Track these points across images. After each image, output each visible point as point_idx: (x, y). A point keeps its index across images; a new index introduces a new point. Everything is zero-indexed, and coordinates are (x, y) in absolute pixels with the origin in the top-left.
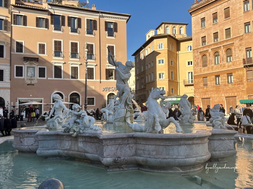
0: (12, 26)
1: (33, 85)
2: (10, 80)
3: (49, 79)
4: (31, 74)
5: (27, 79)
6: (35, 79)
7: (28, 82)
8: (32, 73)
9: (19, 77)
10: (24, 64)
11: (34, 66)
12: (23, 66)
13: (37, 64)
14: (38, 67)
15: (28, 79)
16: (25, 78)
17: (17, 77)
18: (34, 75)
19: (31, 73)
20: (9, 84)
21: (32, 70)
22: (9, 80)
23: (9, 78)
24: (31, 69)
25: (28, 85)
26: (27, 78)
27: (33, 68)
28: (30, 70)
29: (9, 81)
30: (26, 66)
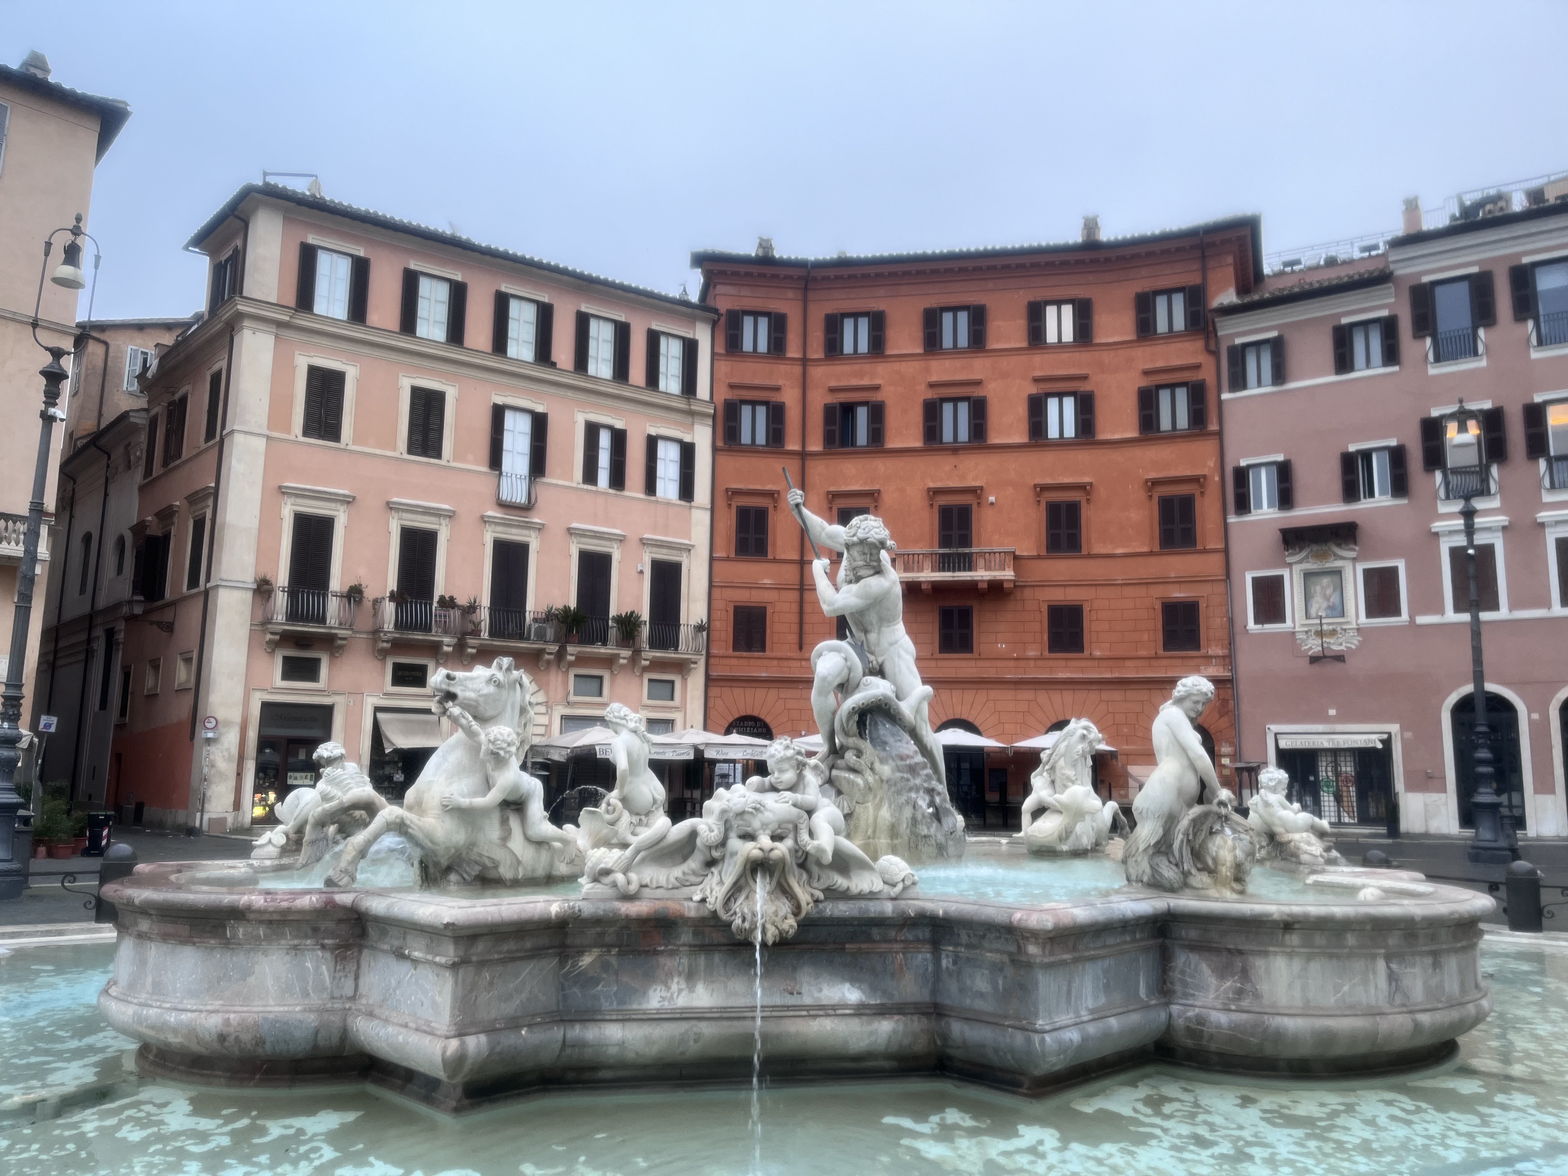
1: (1340, 658)
2: (1231, 644)
3: (1421, 620)
4: (1325, 605)
5: (1307, 632)
6: (1345, 627)
7: (1311, 648)
8: (1332, 600)
9: (1267, 626)
10: (1289, 560)
11: (1338, 564)
12: (1286, 573)
13: (1353, 554)
14: (1360, 568)
15: (1310, 631)
16: (1297, 629)
17: (1259, 626)
18: (1340, 608)
19: (1328, 600)
20: (1228, 661)
21: (1332, 588)
22: (1226, 643)
23: (1223, 634)
24: (1325, 581)
25: (1315, 660)
26: (1306, 629)
27: (1336, 579)
28: (1318, 588)
29: (1227, 649)
30: (1297, 569)
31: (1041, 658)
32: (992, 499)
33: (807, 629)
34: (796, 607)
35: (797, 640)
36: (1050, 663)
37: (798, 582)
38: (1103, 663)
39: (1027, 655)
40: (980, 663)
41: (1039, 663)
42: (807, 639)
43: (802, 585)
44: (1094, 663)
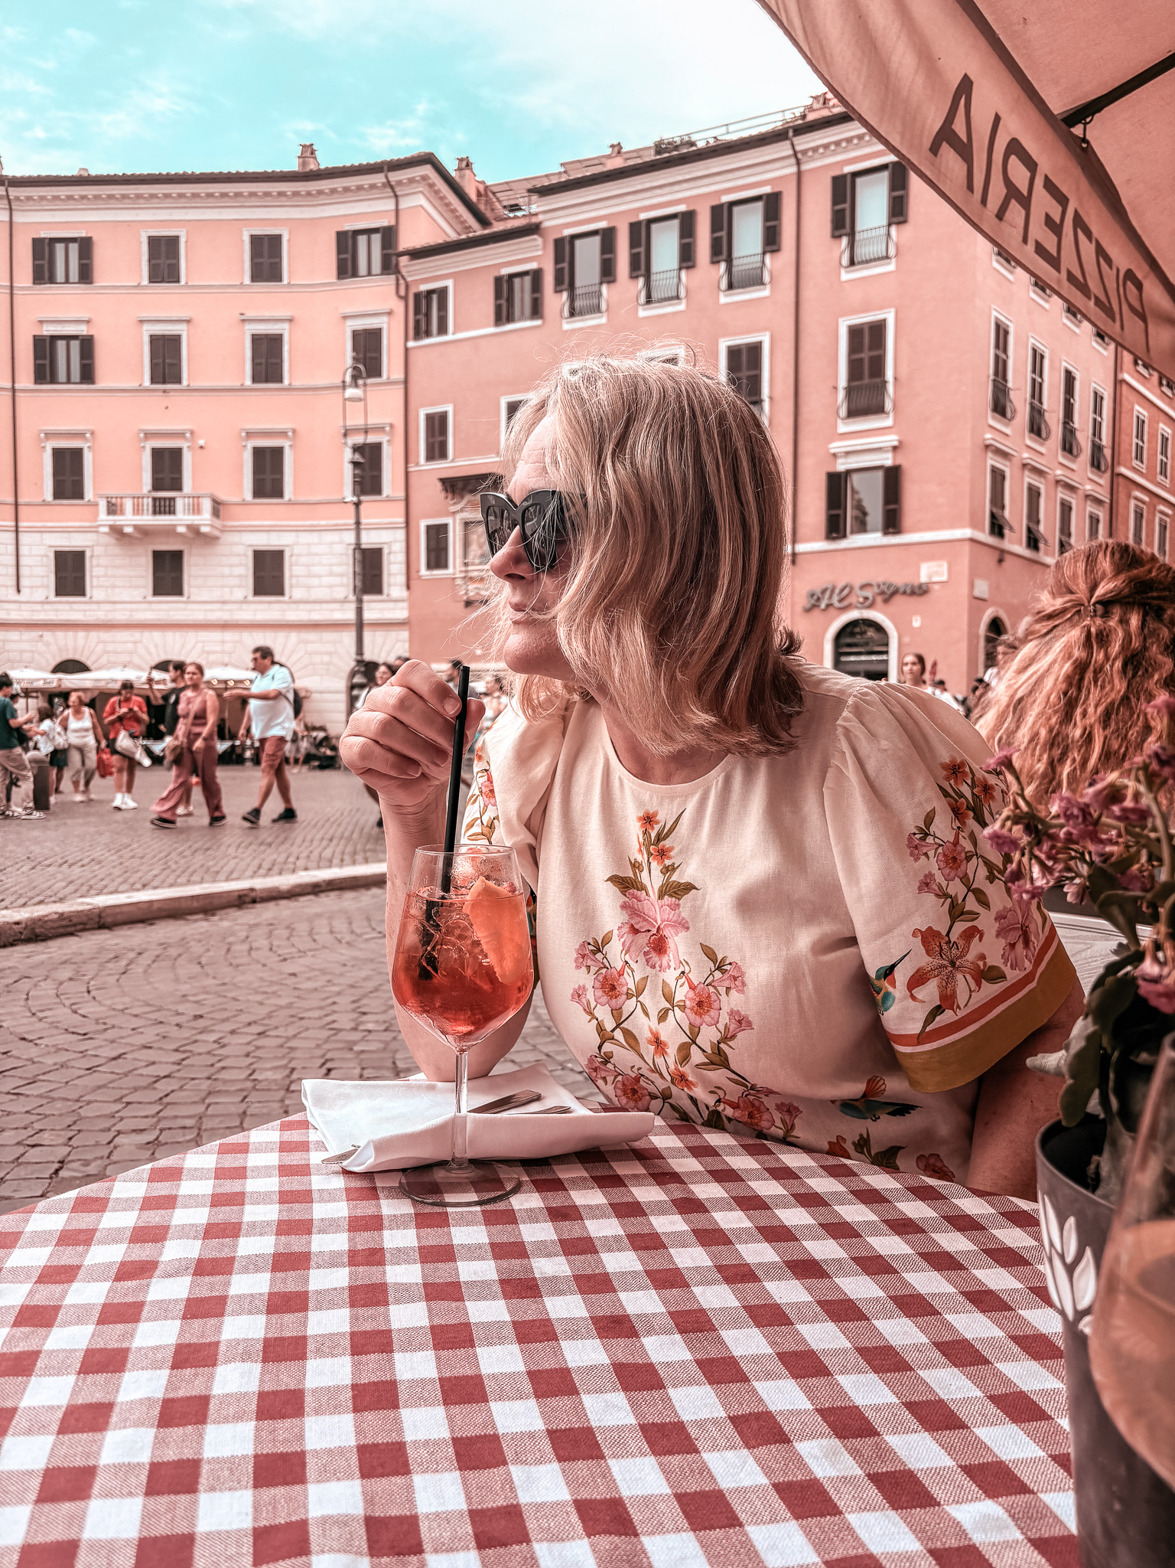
0: (406, 351)
1: (486, 602)
2: (408, 587)
4: (479, 553)
5: (463, 576)
7: (466, 594)
9: (435, 572)
10: (453, 509)
12: (449, 521)
16: (455, 575)
17: (429, 572)
20: (405, 605)
22: (404, 588)
23: (402, 579)
25: (468, 604)
28: (475, 536)
29: (404, 594)
30: (458, 517)
31: (245, 601)
32: (201, 442)
33: (23, 571)
34: (12, 549)
35: (14, 582)
36: (253, 606)
37: (13, 524)
38: (302, 606)
39: (233, 598)
40: (190, 606)
41: (245, 606)
42: (24, 582)
43: (17, 526)
44: (294, 606)
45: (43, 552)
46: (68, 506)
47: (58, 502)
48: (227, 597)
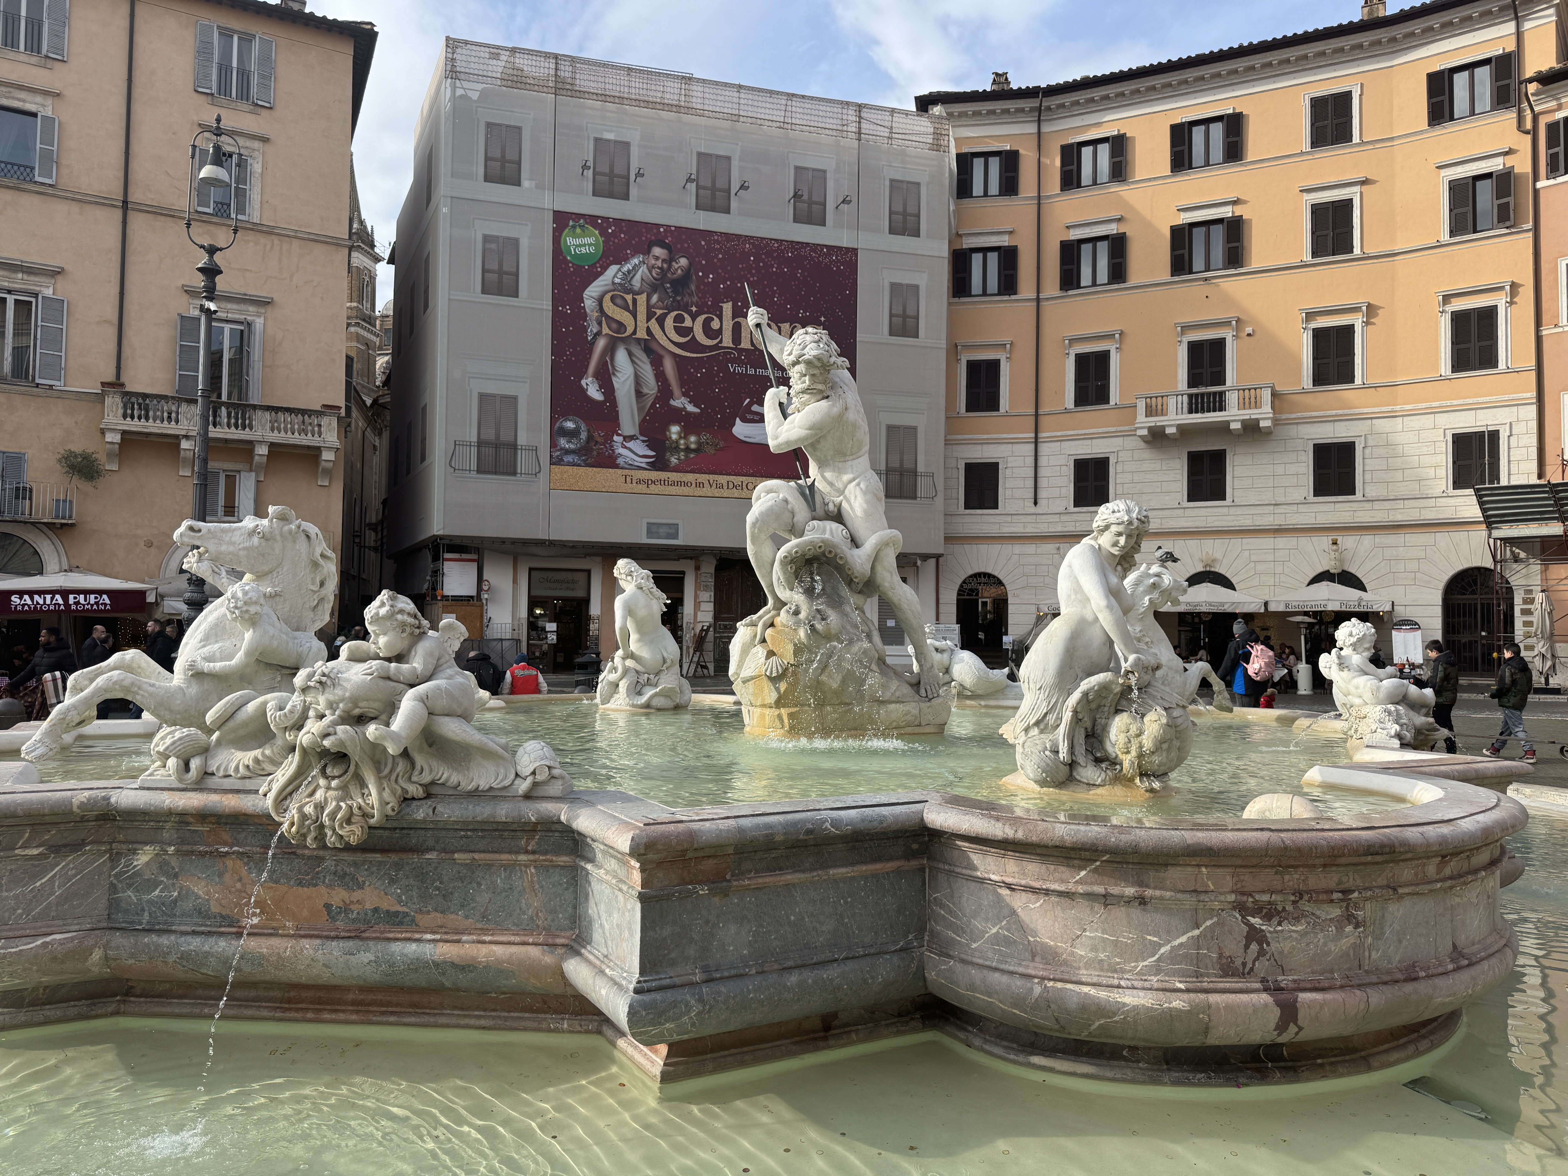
0: (1536, 192)
2: (1539, 477)
22: (1535, 476)
31: (1305, 502)
32: (1250, 330)
33: (1042, 483)
34: (1030, 461)
35: (1032, 495)
36: (1315, 508)
37: (1033, 435)
38: (1377, 505)
39: (1289, 500)
40: (1233, 511)
41: (1302, 508)
42: (1042, 494)
43: (1036, 438)
44: (1368, 505)
45: (1063, 462)
46: (1093, 413)
47: (1079, 409)
48: (1280, 500)
